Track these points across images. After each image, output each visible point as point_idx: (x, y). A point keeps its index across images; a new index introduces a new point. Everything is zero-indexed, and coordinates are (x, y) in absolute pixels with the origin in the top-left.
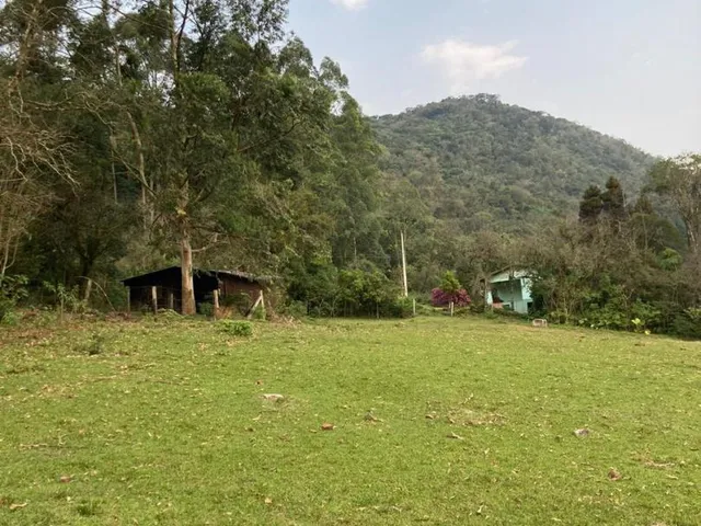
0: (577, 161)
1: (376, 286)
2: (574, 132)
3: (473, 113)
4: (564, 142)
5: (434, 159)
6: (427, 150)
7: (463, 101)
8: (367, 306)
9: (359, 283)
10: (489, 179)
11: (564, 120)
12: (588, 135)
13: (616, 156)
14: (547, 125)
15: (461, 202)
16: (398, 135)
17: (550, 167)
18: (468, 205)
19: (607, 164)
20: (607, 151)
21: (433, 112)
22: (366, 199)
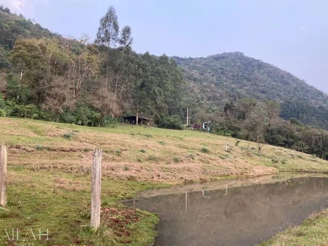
0: (270, 79)
2: (270, 69)
3: (233, 59)
4: (266, 73)
5: (214, 77)
6: (213, 74)
7: (230, 54)
10: (233, 86)
11: (268, 64)
12: (276, 70)
13: (285, 79)
14: (260, 65)
15: (218, 95)
16: (203, 66)
17: (258, 82)
18: (221, 96)
19: (281, 82)
20: (282, 77)
21: (218, 58)
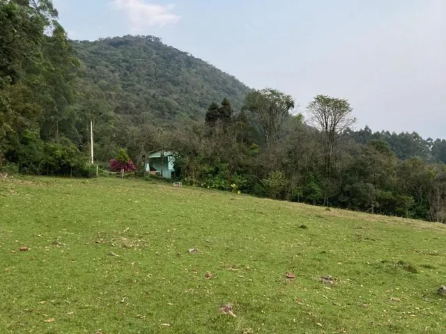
0: (207, 86)
1: (71, 155)
2: (205, 68)
3: (144, 47)
4: (200, 74)
5: (117, 74)
6: (113, 68)
7: (138, 39)
8: (63, 169)
9: (59, 153)
10: (152, 92)
11: (201, 60)
12: (214, 70)
13: (229, 86)
14: (190, 62)
15: (133, 105)
16: (92, 55)
17: (190, 88)
18: (138, 107)
19: (224, 91)
20: (224, 82)
21: (117, 43)
22: (67, 96)
